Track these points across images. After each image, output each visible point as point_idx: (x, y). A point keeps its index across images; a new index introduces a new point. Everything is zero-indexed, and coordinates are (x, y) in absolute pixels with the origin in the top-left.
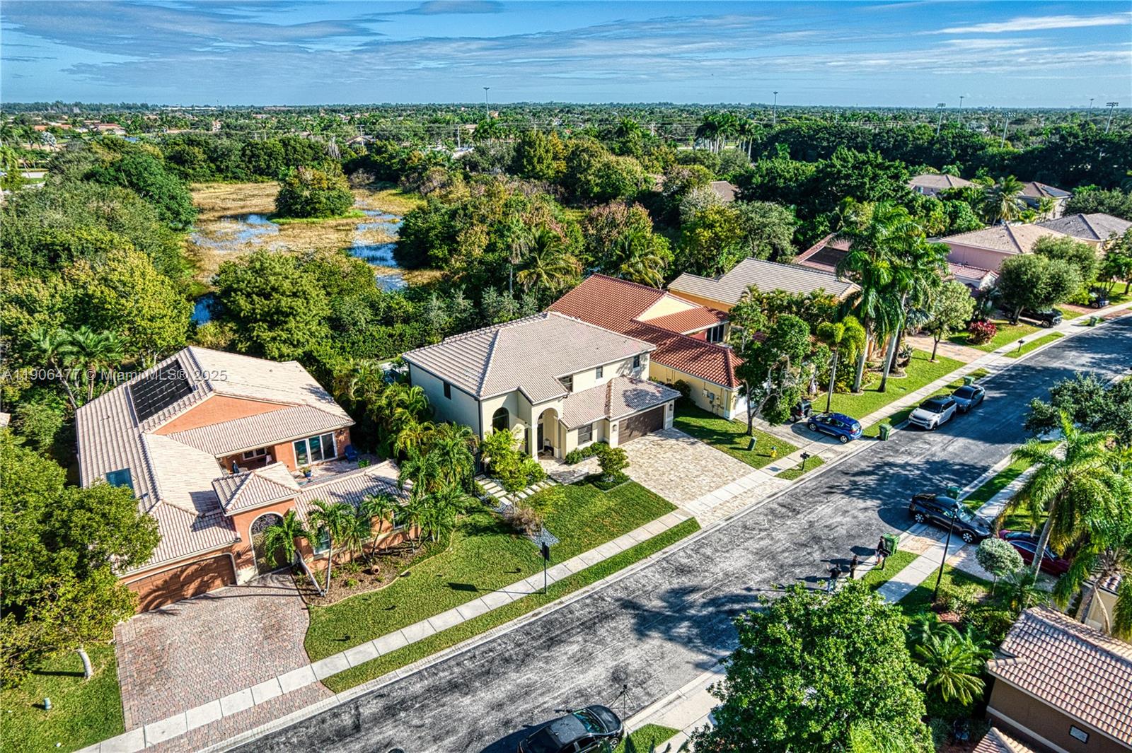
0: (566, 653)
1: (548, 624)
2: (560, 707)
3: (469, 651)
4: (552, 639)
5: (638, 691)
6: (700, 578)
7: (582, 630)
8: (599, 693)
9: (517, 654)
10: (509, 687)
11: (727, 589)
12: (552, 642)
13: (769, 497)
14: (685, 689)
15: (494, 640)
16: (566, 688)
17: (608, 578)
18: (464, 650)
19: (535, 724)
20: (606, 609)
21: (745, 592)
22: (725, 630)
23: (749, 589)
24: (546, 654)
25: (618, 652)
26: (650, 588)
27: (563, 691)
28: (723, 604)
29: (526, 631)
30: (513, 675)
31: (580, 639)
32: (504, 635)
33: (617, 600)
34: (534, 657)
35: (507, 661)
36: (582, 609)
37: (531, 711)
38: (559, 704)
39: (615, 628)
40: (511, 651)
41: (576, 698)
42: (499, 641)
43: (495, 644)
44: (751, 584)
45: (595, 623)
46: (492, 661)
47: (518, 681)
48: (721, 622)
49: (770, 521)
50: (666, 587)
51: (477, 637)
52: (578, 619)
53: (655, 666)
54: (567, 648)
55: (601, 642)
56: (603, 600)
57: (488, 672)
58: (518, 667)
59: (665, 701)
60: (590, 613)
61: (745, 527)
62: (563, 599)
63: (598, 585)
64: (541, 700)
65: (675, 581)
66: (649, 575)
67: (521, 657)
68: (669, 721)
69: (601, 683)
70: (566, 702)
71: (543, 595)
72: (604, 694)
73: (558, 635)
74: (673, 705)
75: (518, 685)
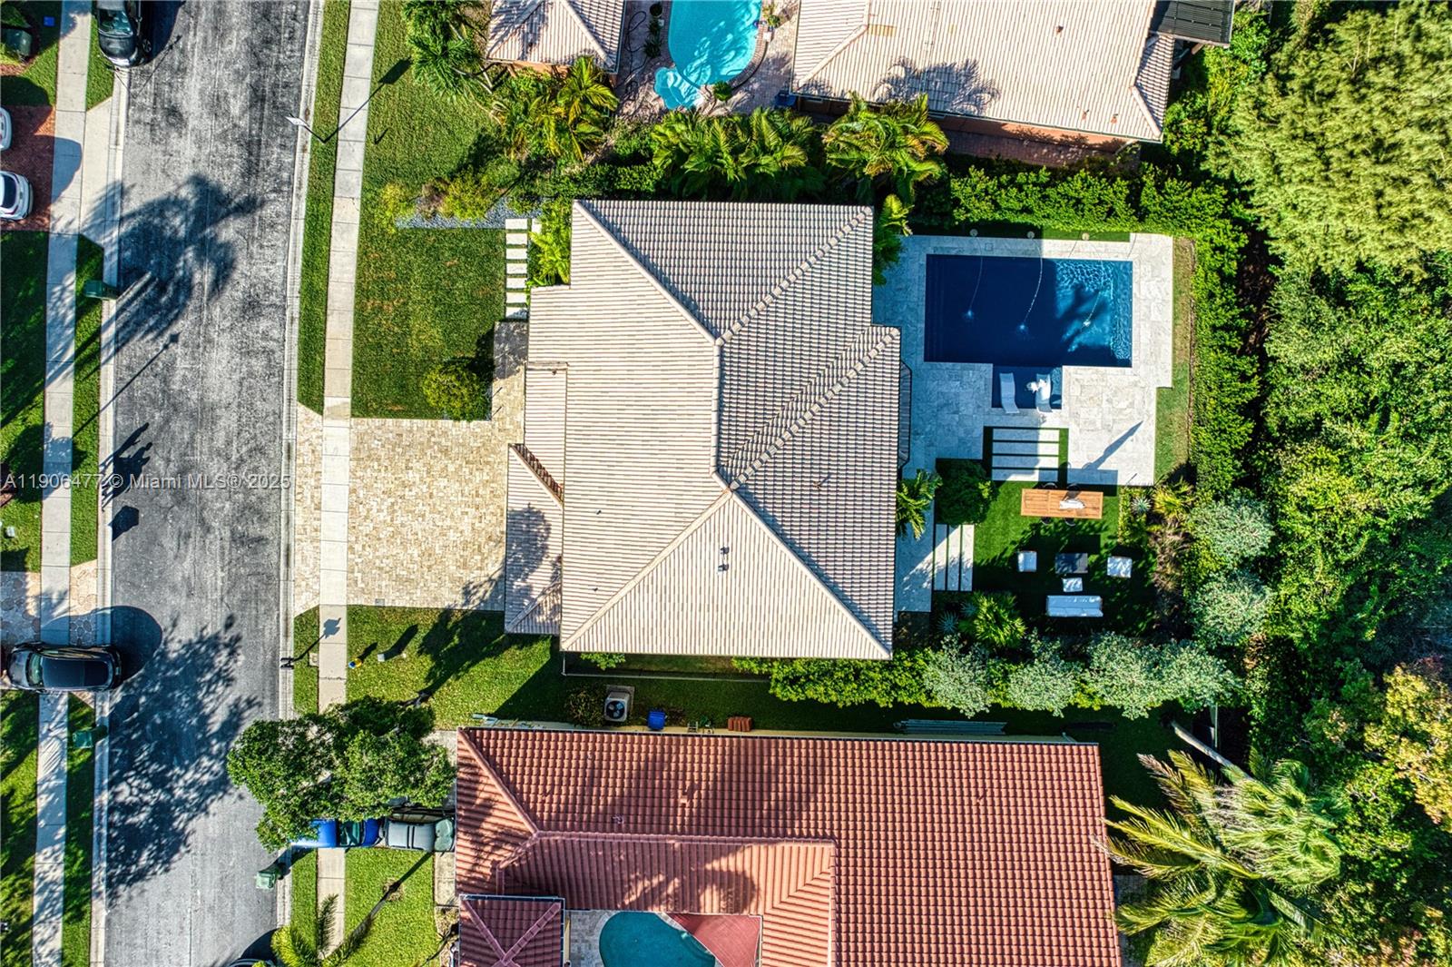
0: (235, 96)
1: (283, 112)
2: (181, 43)
3: (306, 19)
4: (263, 100)
5: (148, 117)
6: (227, 311)
7: (251, 135)
8: (170, 85)
9: (268, 56)
10: (234, 20)
11: (192, 317)
12: (257, 98)
13: (288, 549)
14: (120, 155)
15: (302, 49)
16: (196, 63)
17: (302, 224)
18: (311, 17)
19: (180, 10)
20: (260, 181)
21: (175, 329)
22: (149, 258)
23: (174, 339)
24: (248, 80)
25: (200, 142)
26: (254, 248)
27: (196, 59)
28: (176, 292)
29: (293, 86)
30: (245, 34)
31: (242, 123)
32: (302, 65)
33: (263, 203)
34: (252, 68)
35: (267, 42)
36: (278, 160)
37: (196, 17)
38: (185, 44)
39: (229, 165)
40: (274, 54)
41: (180, 63)
42: (298, 54)
43: (296, 47)
44: (177, 349)
45: (250, 154)
46: (277, 29)
47: (235, 33)
48: (159, 264)
49: (248, 492)
50: (242, 266)
51: (318, 39)
52: (267, 145)
53: (160, 155)
54: (239, 103)
55: (223, 137)
56: (274, 191)
57: (266, 16)
58: (252, 46)
59: (122, 129)
60: (268, 163)
61: (260, 450)
62: (308, 156)
63: (300, 207)
64: (200, 34)
65: (243, 283)
66: (273, 270)
67: (262, 57)
68: (100, 113)
69: (179, 95)
70: (182, 51)
71: (328, 140)
72: (167, 88)
73: (263, 108)
74: (114, 130)
75: (231, 29)
